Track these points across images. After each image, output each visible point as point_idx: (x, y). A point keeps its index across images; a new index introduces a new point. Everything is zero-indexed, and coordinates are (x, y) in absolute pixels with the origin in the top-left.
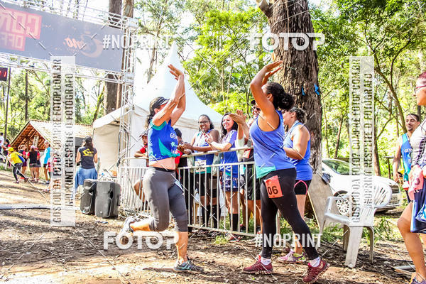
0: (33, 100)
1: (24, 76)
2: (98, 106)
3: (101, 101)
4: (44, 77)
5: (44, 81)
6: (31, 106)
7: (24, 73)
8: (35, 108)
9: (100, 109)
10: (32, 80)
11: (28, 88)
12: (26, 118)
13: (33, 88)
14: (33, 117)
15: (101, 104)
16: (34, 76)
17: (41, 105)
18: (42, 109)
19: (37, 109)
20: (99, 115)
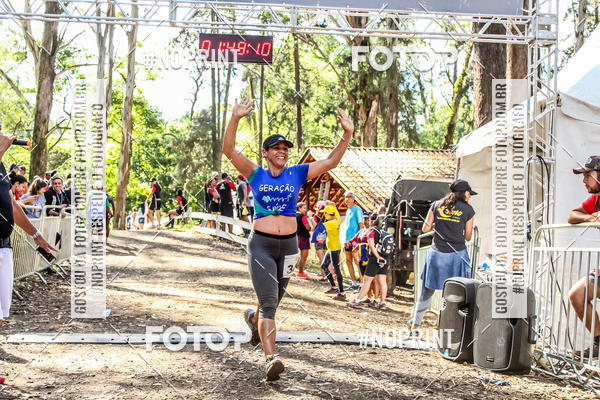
0: (311, 103)
1: (292, 51)
2: (457, 104)
3: (462, 91)
4: (331, 47)
5: (332, 57)
6: (307, 116)
7: (292, 45)
8: (317, 120)
9: (461, 111)
10: (307, 58)
11: (301, 76)
12: (300, 142)
13: (311, 76)
14: (314, 141)
15: (463, 100)
16: (310, 48)
17: (328, 112)
18: (331, 120)
19: (321, 121)
20: (459, 125)
